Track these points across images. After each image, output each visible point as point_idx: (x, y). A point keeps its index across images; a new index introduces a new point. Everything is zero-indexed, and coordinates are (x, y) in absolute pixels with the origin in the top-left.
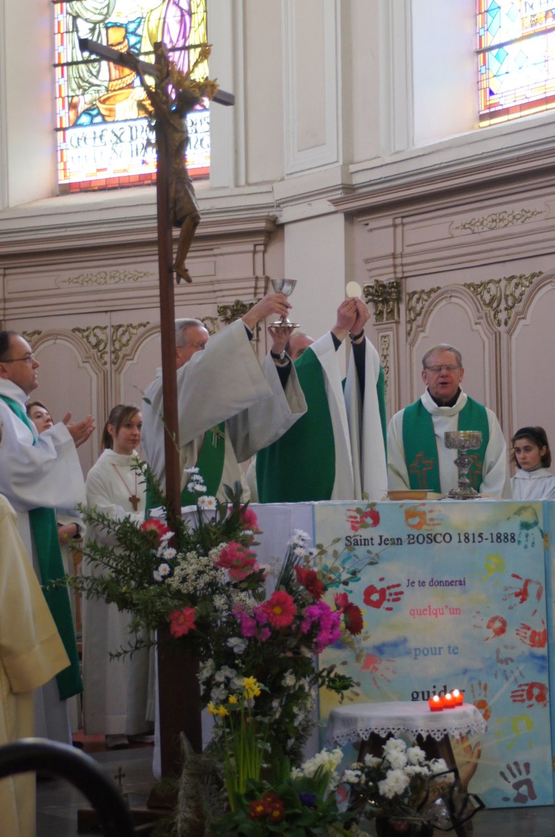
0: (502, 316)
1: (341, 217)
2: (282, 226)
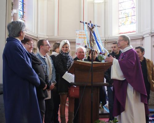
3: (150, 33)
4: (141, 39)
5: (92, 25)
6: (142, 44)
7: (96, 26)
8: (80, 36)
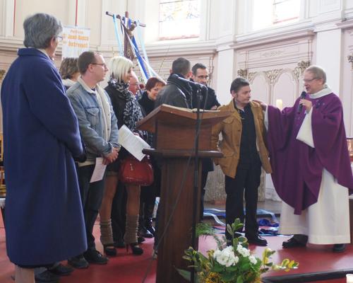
0: (272, 81)
1: (233, 50)
2: (217, 52)
3: (233, 44)
4: (212, 56)
5: (129, 22)
6: (213, 67)
7: (138, 24)
8: (73, 41)
